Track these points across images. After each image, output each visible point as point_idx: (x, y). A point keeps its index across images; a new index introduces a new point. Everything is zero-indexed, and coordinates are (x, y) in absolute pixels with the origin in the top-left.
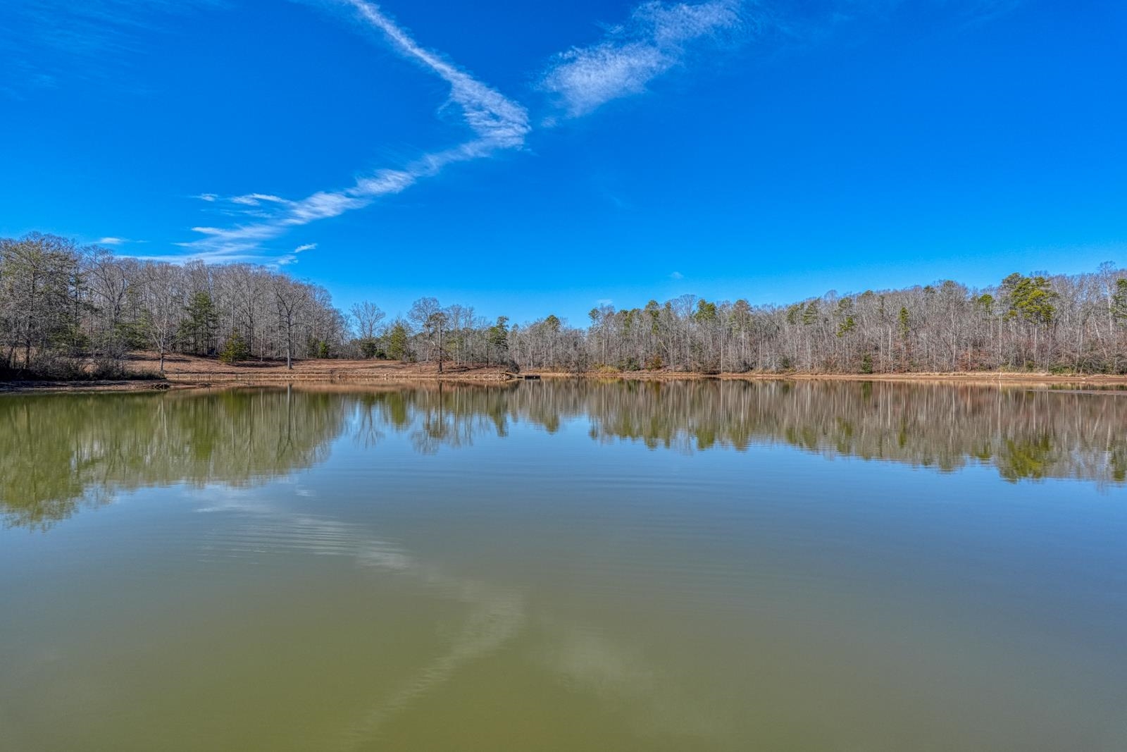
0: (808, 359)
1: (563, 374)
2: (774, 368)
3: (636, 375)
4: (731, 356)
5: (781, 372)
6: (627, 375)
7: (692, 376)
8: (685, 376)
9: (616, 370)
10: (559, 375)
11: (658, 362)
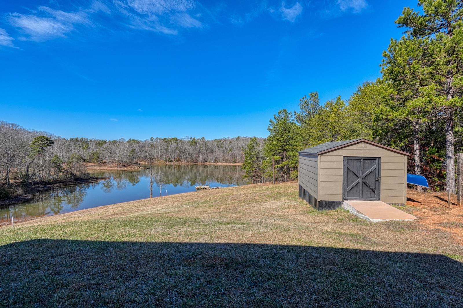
0: (221, 159)
1: (144, 163)
2: (212, 162)
3: (171, 163)
4: (201, 157)
5: (214, 163)
6: (168, 163)
7: (189, 163)
8: (187, 163)
9: (164, 162)
10: (143, 163)
11: (179, 159)
